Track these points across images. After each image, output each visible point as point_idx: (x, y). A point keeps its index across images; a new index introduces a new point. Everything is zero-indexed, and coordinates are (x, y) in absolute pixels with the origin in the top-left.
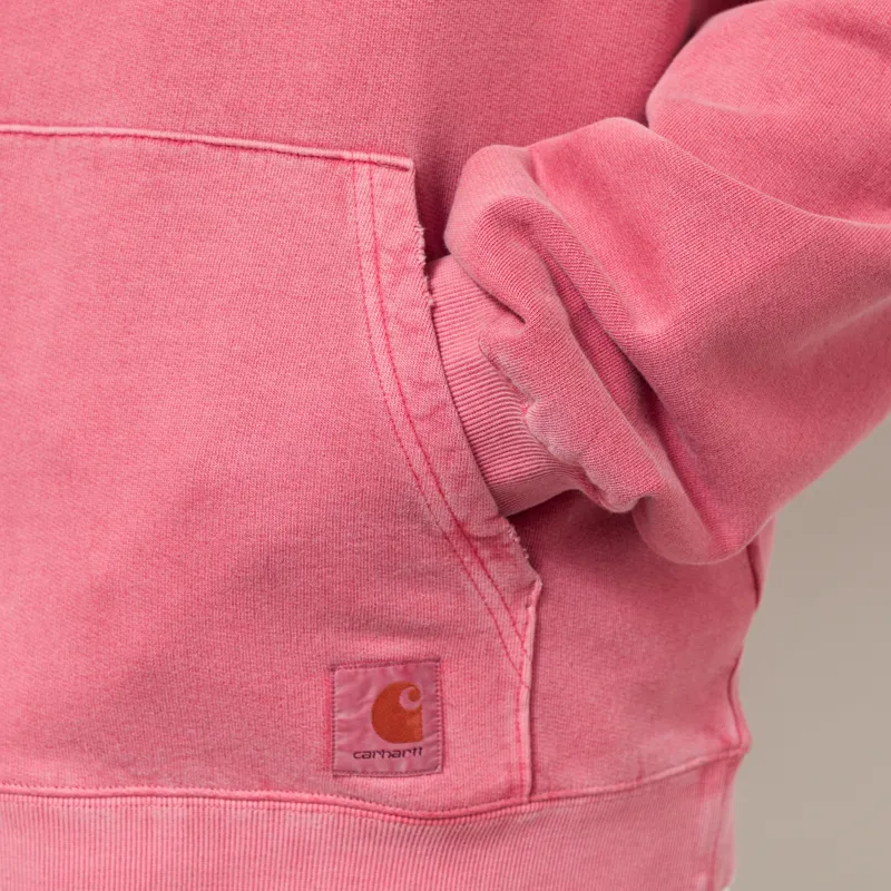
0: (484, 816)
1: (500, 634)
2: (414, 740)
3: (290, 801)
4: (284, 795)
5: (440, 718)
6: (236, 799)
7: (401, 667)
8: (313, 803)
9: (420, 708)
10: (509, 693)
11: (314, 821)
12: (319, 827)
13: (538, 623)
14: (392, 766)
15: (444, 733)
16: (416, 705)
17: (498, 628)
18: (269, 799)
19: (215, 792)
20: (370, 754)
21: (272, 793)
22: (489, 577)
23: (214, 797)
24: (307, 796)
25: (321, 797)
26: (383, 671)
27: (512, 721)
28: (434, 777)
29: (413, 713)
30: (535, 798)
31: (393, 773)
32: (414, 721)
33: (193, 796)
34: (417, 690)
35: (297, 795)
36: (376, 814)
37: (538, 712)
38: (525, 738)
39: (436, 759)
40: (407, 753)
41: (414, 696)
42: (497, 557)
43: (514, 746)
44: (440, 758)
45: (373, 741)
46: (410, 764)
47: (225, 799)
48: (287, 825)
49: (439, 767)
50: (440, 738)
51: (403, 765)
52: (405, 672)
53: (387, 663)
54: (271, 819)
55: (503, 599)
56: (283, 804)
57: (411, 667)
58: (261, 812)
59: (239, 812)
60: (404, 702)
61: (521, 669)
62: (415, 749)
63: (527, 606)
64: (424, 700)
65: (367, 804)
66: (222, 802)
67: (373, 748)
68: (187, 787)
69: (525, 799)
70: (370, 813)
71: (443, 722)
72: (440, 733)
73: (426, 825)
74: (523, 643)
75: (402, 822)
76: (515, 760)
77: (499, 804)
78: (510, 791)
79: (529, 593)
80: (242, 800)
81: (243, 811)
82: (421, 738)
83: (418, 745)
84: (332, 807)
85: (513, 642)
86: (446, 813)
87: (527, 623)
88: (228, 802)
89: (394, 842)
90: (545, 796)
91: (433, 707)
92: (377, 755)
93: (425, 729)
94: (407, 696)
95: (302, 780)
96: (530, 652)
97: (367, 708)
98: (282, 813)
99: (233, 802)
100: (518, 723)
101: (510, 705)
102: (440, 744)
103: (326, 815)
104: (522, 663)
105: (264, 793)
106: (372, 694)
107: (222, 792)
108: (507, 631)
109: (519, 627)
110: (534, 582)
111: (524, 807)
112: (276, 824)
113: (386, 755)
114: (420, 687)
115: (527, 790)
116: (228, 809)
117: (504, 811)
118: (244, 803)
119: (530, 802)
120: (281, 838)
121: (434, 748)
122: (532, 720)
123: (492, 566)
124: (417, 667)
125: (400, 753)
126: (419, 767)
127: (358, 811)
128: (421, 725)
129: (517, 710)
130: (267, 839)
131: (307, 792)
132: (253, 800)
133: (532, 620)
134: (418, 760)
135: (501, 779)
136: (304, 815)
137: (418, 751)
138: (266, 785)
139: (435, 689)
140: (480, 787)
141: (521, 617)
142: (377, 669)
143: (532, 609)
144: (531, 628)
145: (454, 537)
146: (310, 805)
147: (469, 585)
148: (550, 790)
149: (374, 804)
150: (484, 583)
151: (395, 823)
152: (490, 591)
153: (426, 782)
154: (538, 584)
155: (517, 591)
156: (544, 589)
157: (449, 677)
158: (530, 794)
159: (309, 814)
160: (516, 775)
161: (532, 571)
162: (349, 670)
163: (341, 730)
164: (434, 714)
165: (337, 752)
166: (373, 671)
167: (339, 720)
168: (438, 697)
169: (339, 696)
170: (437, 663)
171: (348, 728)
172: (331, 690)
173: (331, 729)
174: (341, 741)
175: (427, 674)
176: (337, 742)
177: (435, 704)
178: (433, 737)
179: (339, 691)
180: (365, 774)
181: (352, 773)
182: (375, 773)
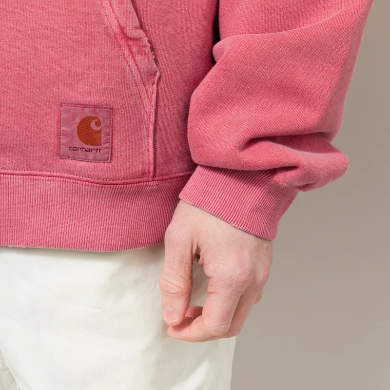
0: (130, 185)
1: (141, 97)
2: (97, 144)
3: (41, 175)
4: (38, 173)
5: (111, 136)
7: (92, 109)
8: (51, 176)
9: (101, 130)
10: (145, 127)
11: (52, 185)
12: (54, 188)
13: (157, 94)
14: (86, 156)
15: (112, 144)
16: (99, 128)
17: (139, 94)
18: (31, 175)
19: (6, 171)
20: (75, 149)
21: (32, 172)
22: (136, 65)
23: (6, 174)
24: (48, 173)
25: (55, 174)
26: (83, 110)
27: (145, 141)
28: (106, 164)
29: (97, 132)
30: (155, 179)
31: (86, 160)
32: (97, 136)
34: (99, 121)
35: (44, 173)
36: (79, 181)
37: (157, 137)
38: (151, 149)
39: (108, 155)
40: (93, 151)
41: (98, 124)
42: (140, 52)
43: (146, 153)
44: (110, 155)
45: (78, 143)
46: (95, 156)
47: (11, 174)
48: (39, 187)
49: (109, 159)
50: (110, 146)
52: (94, 112)
53: (85, 106)
54: (32, 184)
55: (142, 79)
56: (37, 177)
57: (97, 110)
58: (27, 180)
59: (17, 180)
60: (93, 125)
61: (150, 115)
62: (97, 149)
63: (153, 84)
65: (75, 176)
66: (9, 176)
67: (77, 146)
69: (151, 179)
70: (77, 181)
71: (112, 139)
72: (110, 144)
74: (151, 102)
76: (146, 159)
77: (137, 180)
78: (143, 174)
79: (154, 78)
81: (19, 180)
82: (101, 145)
83: (99, 147)
84: (60, 178)
85: (146, 102)
86: (111, 182)
87: (153, 93)
88: (12, 176)
89: (89, 196)
90: (160, 178)
91: (108, 130)
92: (79, 149)
93: (103, 140)
94: (94, 123)
96: (154, 107)
97: (76, 126)
98: (37, 181)
99: (15, 176)
100: (148, 142)
101: (145, 133)
102: (110, 149)
103: (57, 182)
104: (151, 112)
105: (29, 172)
106: (78, 120)
107: (9, 171)
108: (144, 95)
109: (149, 94)
110: (156, 72)
111: (150, 183)
112: (34, 186)
113: (84, 150)
114: (101, 120)
115: (151, 174)
116: (12, 179)
117: (140, 184)
118: (20, 177)
119: (153, 181)
121: (107, 150)
122: (154, 141)
123: (138, 58)
124: (100, 110)
125: (90, 150)
126: (99, 158)
127: (71, 180)
128: (101, 138)
129: (148, 136)
131: (48, 171)
132: (24, 175)
133: (155, 91)
134: (99, 155)
135: (139, 168)
136: (47, 182)
137: (98, 150)
138: (30, 168)
140: (128, 171)
141: (150, 88)
142: (80, 108)
143: (155, 86)
144: (154, 95)
145: (119, 37)
146: (50, 178)
147: (127, 69)
148: (162, 175)
149: (78, 177)
150: (134, 68)
151: (88, 186)
152: (136, 73)
153: (102, 166)
154: (158, 73)
155: (149, 76)
156: (160, 76)
157: (117, 118)
158: (153, 177)
159: (49, 182)
160: (146, 167)
161: (155, 66)
162: (68, 107)
163: (63, 135)
164: (108, 134)
165: (61, 146)
166: (79, 109)
167: (63, 130)
168: (111, 126)
169: (63, 118)
170: (111, 110)
171: (66, 135)
172: (60, 115)
173: (59, 134)
174: (64, 141)
175: (105, 115)
176: (61, 141)
177: (109, 129)
178: (107, 145)
179: (63, 116)
180: (74, 158)
181: (69, 157)
182: (79, 159)
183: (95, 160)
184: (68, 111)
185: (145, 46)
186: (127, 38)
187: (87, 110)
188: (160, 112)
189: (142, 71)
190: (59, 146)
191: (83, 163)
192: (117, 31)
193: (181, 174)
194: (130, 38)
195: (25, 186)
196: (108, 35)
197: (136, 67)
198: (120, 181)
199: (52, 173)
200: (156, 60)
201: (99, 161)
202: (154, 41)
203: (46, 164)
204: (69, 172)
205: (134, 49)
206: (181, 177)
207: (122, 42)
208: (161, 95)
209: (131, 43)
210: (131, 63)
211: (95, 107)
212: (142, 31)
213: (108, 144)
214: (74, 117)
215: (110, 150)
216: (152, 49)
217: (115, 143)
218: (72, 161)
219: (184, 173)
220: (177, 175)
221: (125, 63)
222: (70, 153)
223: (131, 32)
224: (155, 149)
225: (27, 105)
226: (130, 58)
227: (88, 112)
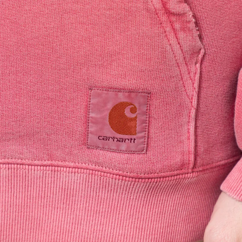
0: (167, 178)
1: (182, 79)
2: (131, 134)
3: (63, 167)
4: (60, 163)
5: (147, 124)
6: (35, 165)
7: (127, 94)
8: (75, 168)
9: (136, 117)
10: (186, 112)
11: (76, 178)
12: (78, 181)
13: (201, 74)
14: (118, 146)
15: (149, 132)
16: (133, 116)
17: (181, 75)
18: (52, 166)
19: (24, 161)
20: (106, 138)
21: (54, 162)
22: (179, 43)
23: (22, 164)
24: (72, 164)
25: (80, 165)
26: (117, 95)
27: (186, 128)
28: (141, 156)
29: (131, 120)
30: (195, 170)
31: (119, 151)
32: (132, 124)
33: (11, 164)
34: (135, 107)
35: (67, 163)
36: (109, 175)
38: (192, 137)
39: (143, 146)
40: (127, 141)
41: (133, 110)
42: (183, 29)
43: (186, 141)
44: (146, 145)
45: (109, 132)
46: (128, 147)
47: (29, 165)
48: (61, 179)
49: (145, 151)
50: (146, 135)
51: (123, 146)
52: (129, 96)
53: (120, 90)
54: (53, 176)
55: (185, 58)
56: (59, 168)
57: (133, 95)
58: (48, 172)
59: (36, 171)
60: (127, 112)
61: (192, 98)
62: (131, 139)
63: (196, 63)
64: (138, 114)
65: (104, 169)
66: (27, 167)
67: (108, 135)
68: (8, 158)
69: (190, 171)
70: (106, 174)
71: (149, 126)
72: (147, 133)
73: (135, 181)
74: (193, 84)
75: (122, 180)
76: (186, 149)
77: (176, 172)
78: (182, 166)
79: (198, 56)
80: (38, 166)
81: (38, 172)
82: (136, 134)
83: (133, 137)
84: (85, 170)
85: (188, 84)
86: (146, 175)
87: (196, 73)
89: (118, 190)
90: (201, 169)
91: (144, 118)
92: (111, 139)
93: (138, 129)
94: (129, 110)
95: (70, 153)
96: (197, 90)
97: (107, 113)
98: (59, 173)
100: (189, 129)
101: (185, 119)
102: (146, 138)
103: (82, 175)
104: (193, 95)
105: (49, 162)
106: (110, 106)
107: (27, 162)
108: (186, 77)
109: (192, 75)
110: (200, 49)
111: (189, 175)
112: (56, 179)
113: (116, 140)
114: (137, 105)
115: (191, 166)
116: (30, 171)
117: (178, 177)
118: (39, 167)
119: (193, 172)
120: (58, 186)
121: (142, 140)
122: (196, 127)
123: (181, 35)
124: (137, 95)
125: (123, 140)
126: (133, 149)
127: (99, 173)
128: (136, 127)
129: (189, 122)
130: (51, 187)
131: (72, 162)
132: (44, 166)
133: (199, 71)
134: (133, 146)
135: (178, 159)
136: (70, 174)
137: (133, 141)
138: (51, 158)
139: (146, 108)
141: (193, 69)
142: (113, 93)
143: (198, 65)
144: (198, 76)
145: (161, 13)
146: (74, 169)
147: (168, 48)
148: (203, 165)
149: (107, 169)
150: (176, 47)
151: (119, 180)
152: (178, 52)
153: (136, 158)
154: (202, 51)
155: (192, 54)
156: (205, 54)
157: (155, 102)
158: (193, 168)
159: (73, 174)
160: (186, 157)
161: (200, 42)
162: (99, 91)
163: (92, 122)
164: (144, 122)
165: (89, 134)
166: (111, 94)
167: (91, 117)
168: (147, 113)
169: (92, 104)
170: (149, 95)
171: (96, 122)
172: (89, 100)
173: (87, 122)
174: (92, 128)
175: (142, 100)
176: (89, 129)
177: (145, 116)
178: (142, 134)
179: (92, 101)
180: (103, 149)
181: (97, 148)
182: (110, 150)
183: (129, 151)
184: (99, 95)
185: (189, 22)
186: (169, 13)
187: (120, 95)
188: (203, 95)
189: (185, 49)
190: (86, 134)
191: (115, 154)
192: (159, 6)
193: (223, 162)
194: (173, 14)
195: (44, 178)
196: (148, 10)
197: (178, 46)
198: (156, 174)
199: (77, 164)
200: (200, 37)
201: (133, 152)
202: (199, 15)
204: (96, 163)
205: (177, 26)
206: (223, 165)
207: (164, 18)
208: (205, 75)
209: (173, 19)
210: (173, 41)
211: (130, 91)
212: (186, 4)
213: (144, 133)
215: (146, 140)
216: (197, 24)
217: (152, 131)
218: (101, 152)
219: (226, 161)
220: (219, 163)
221: (165, 41)
222: (100, 143)
223: (175, 7)
224: (196, 135)
225: (50, 88)
226: (172, 36)
227: (122, 98)
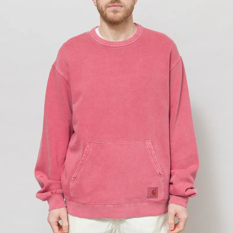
10: (162, 190)
11: (146, 204)
21: (142, 202)
29: (155, 193)
31: (153, 198)
39: (157, 197)
41: (155, 191)
43: (163, 196)
45: (152, 195)
51: (154, 197)
53: (153, 188)
55: (162, 182)
71: (158, 193)
73: (156, 203)
79: (164, 181)
82: (156, 195)
84: (147, 202)
101: (162, 192)
104: (163, 188)
106: (152, 191)
109: (163, 184)
112: (142, 204)
115: (164, 200)
117: (162, 202)
122: (164, 193)
123: (162, 178)
124: (156, 188)
125: (154, 196)
132: (140, 202)
134: (155, 197)
135: (162, 199)
146: (145, 202)
149: (151, 202)
150: (161, 180)
151: (153, 203)
153: (156, 199)
157: (158, 189)
161: (164, 179)
168: (157, 191)
169: (149, 191)
171: (149, 194)
180: (151, 198)
182: (152, 198)
184: (149, 189)
186: (160, 174)
188: (165, 187)
190: (148, 196)
191: (152, 199)
192: (159, 173)
196: (157, 174)
203: (145, 200)
204: (149, 201)
205: (161, 176)
208: (165, 184)
214: (151, 190)
222: (150, 197)
223: (161, 173)
226: (160, 178)
227: (154, 189)
